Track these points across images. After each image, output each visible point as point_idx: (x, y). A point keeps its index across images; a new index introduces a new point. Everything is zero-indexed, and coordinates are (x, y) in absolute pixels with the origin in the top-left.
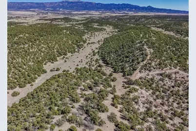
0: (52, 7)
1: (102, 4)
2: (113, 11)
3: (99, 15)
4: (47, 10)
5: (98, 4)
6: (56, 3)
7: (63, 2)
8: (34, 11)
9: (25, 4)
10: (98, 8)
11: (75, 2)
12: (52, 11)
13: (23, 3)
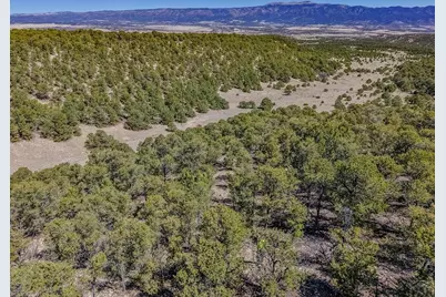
0: (244, 18)
1: (364, 8)
2: (397, 26)
3: (354, 33)
4: (234, 24)
5: (354, 8)
6: (253, 8)
7: (270, 6)
8: (207, 25)
9: (192, 12)
10: (353, 18)
11: (297, 6)
12: (242, 24)
13: (190, 9)
